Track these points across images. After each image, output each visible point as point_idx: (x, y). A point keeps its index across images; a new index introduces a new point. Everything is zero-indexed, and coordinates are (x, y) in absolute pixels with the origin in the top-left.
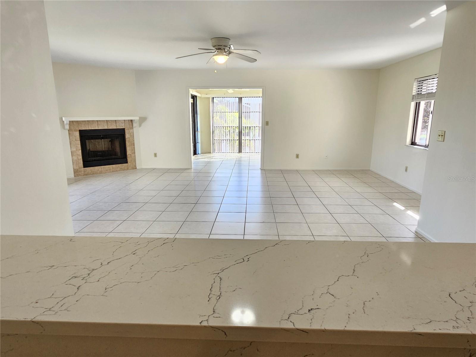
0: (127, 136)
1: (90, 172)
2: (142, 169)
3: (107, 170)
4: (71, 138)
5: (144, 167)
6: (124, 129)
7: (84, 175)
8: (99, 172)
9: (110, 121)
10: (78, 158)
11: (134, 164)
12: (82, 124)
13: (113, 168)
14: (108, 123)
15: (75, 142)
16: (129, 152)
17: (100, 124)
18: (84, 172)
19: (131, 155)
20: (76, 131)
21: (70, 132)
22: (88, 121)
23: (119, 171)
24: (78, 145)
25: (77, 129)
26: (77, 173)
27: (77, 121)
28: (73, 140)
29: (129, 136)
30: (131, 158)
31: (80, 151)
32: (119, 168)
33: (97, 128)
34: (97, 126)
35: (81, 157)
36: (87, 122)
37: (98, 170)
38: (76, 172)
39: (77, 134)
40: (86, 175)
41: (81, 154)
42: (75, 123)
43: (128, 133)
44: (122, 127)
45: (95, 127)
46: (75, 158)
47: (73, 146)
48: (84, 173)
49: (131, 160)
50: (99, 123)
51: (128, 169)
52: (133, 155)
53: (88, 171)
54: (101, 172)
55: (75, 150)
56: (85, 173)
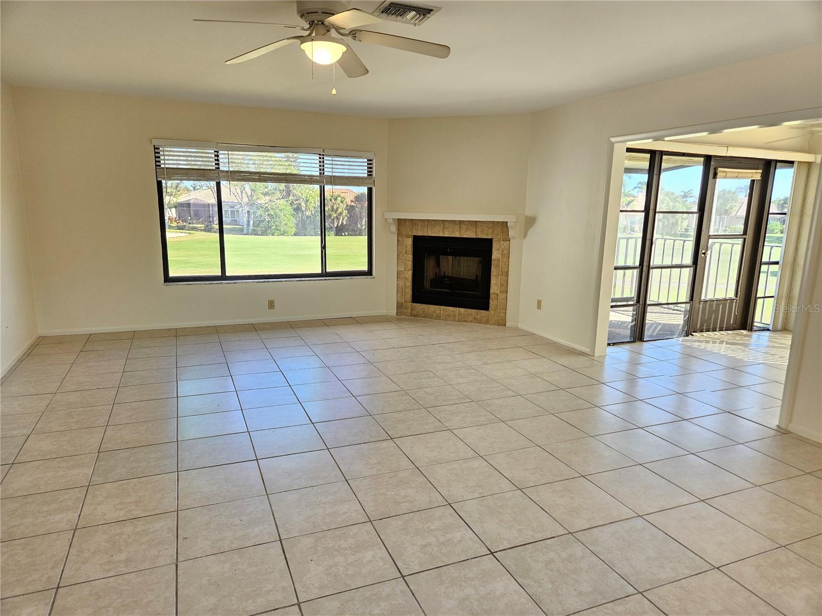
0: (495, 255)
1: (422, 312)
2: (516, 329)
3: (449, 316)
4: (400, 248)
5: (520, 326)
6: (491, 240)
7: (411, 315)
8: (435, 315)
9: (466, 223)
10: (405, 284)
11: (502, 314)
12: (418, 226)
13: (460, 314)
14: (462, 225)
15: (405, 255)
16: (494, 288)
17: (446, 229)
18: (412, 309)
19: (498, 294)
20: (408, 236)
21: (400, 239)
22: (428, 220)
23: (471, 322)
24: (408, 263)
25: (410, 234)
26: (401, 310)
27: (412, 221)
28: (401, 253)
29: (499, 256)
30: (496, 301)
31: (410, 273)
32: (471, 316)
33: (441, 235)
34: (441, 232)
35: (409, 284)
36: (426, 223)
37: (434, 312)
38: (400, 306)
39: (409, 242)
40: (415, 316)
41: (410, 278)
42: (407, 224)
43: (498, 250)
44: (487, 235)
45: (439, 231)
46: (402, 283)
47: (401, 262)
48: (411, 312)
49: (497, 306)
50: (447, 225)
51: (487, 322)
52: (501, 296)
53: (417, 310)
54: (438, 317)
55: (403, 270)
56: (413, 312)
